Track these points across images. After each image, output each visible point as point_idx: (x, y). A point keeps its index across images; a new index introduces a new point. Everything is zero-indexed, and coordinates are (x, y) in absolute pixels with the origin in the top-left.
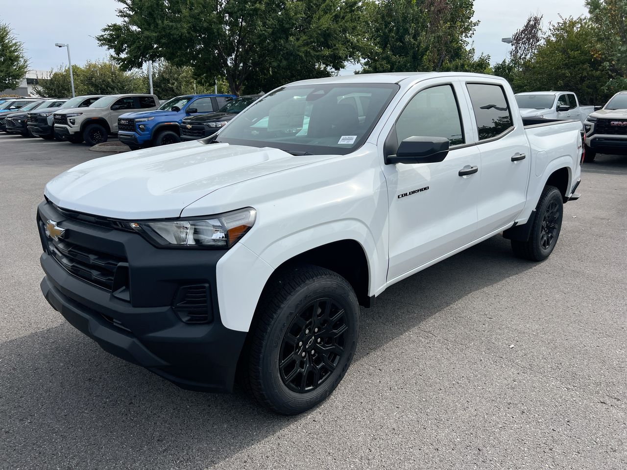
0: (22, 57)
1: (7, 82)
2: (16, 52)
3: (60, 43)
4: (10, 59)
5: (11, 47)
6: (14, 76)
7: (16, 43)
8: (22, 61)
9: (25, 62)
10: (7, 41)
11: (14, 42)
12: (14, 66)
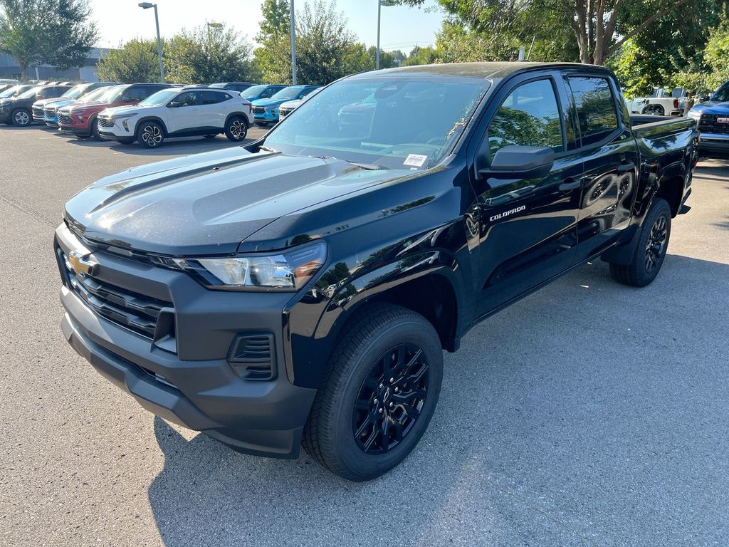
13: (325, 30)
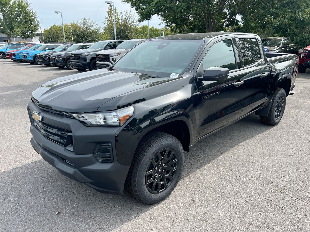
0: (37, 20)
1: (28, 34)
2: (33, 17)
3: (57, 11)
4: (30, 21)
5: (30, 13)
6: (32, 30)
7: (32, 11)
8: (36, 21)
9: (38, 22)
10: (27, 10)
11: (31, 11)
12: (32, 25)
13: (127, 22)
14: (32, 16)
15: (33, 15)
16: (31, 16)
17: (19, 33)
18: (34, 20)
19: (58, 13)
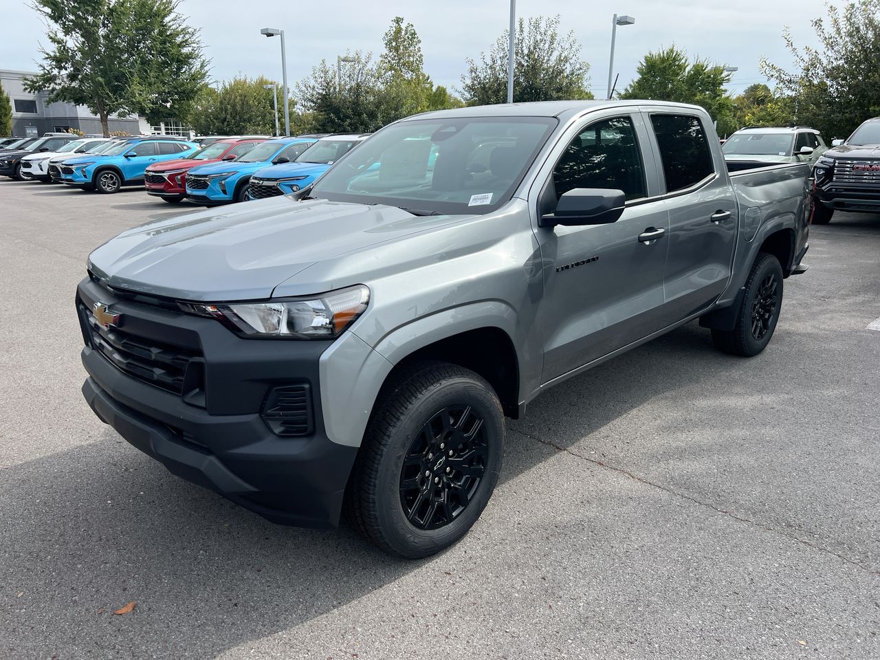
14: (185, 43)
15: (186, 41)
16: (181, 45)
17: (144, 101)
18: (189, 56)
19: (272, 35)
